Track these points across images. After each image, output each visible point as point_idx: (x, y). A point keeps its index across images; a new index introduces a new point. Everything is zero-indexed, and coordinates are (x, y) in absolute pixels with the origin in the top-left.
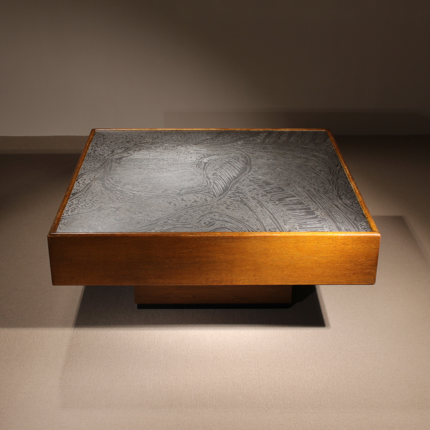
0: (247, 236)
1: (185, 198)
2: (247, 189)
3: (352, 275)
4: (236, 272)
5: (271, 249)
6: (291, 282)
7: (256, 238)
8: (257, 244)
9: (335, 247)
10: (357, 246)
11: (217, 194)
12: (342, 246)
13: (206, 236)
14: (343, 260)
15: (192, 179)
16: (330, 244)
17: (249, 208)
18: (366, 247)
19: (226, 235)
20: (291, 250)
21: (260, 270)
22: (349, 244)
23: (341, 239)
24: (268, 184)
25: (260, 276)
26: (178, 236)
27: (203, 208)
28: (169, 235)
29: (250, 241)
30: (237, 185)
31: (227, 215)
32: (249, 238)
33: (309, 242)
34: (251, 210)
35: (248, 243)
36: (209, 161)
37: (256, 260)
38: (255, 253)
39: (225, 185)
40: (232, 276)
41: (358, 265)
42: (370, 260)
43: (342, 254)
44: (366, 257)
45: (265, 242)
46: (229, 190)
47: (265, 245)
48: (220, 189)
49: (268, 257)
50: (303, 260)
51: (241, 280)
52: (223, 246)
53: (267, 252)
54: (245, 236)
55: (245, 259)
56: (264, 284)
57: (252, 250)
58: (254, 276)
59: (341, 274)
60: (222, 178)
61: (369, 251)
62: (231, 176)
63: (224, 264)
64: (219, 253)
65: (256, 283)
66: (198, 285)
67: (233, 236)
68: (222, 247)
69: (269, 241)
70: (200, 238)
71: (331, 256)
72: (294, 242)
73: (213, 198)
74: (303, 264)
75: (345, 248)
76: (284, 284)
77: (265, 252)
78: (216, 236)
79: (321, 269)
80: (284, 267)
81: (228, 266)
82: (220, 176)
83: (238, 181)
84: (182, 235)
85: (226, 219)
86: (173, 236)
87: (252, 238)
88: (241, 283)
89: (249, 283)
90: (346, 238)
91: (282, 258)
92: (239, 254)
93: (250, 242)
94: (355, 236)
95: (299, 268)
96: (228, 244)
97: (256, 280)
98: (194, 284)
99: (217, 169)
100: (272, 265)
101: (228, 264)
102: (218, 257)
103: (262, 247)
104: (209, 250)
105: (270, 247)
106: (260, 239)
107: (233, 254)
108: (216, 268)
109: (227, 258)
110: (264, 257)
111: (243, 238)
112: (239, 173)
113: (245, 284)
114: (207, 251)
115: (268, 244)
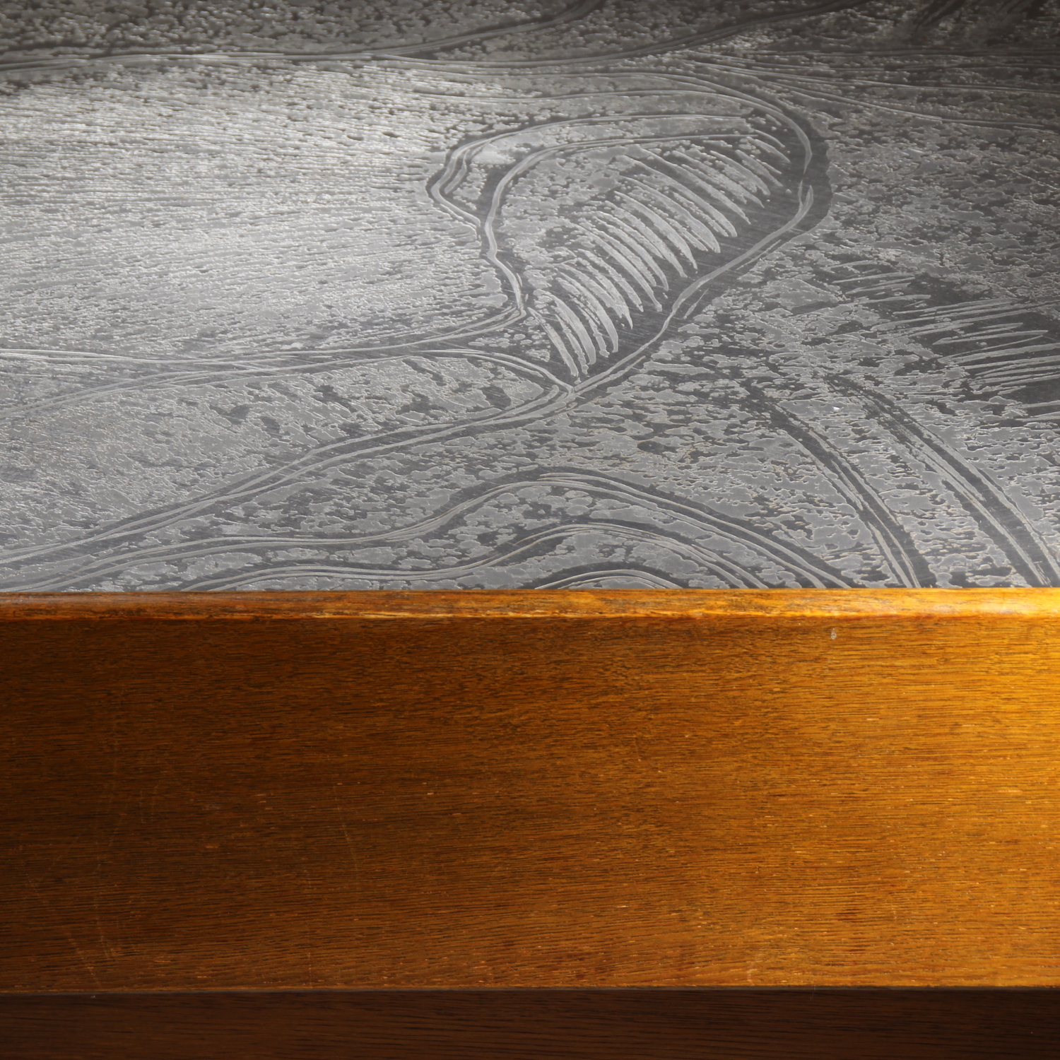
0: (794, 619)
1: (342, 382)
2: (798, 326)
4: (714, 890)
5: (974, 717)
7: (859, 633)
8: (865, 679)
11: (575, 357)
13: (495, 614)
15: (396, 270)
17: (809, 443)
19: (642, 612)
21: (889, 871)
24: (946, 294)
25: (889, 919)
26: (293, 615)
27: (471, 448)
28: (225, 610)
29: (817, 653)
30: (725, 301)
31: (652, 490)
32: (805, 631)
34: (827, 459)
35: (804, 668)
36: (519, 157)
37: (863, 794)
38: (857, 747)
39: (637, 301)
40: (683, 920)
45: (927, 661)
46: (666, 336)
47: (928, 683)
48: (601, 328)
49: (950, 773)
51: (754, 948)
52: (620, 691)
53: (943, 740)
54: (776, 619)
55: (783, 789)
56: (919, 978)
57: (833, 726)
58: (849, 916)
60: (612, 261)
62: (676, 251)
63: (627, 829)
64: (587, 747)
65: (866, 971)
66: (442, 984)
67: (689, 619)
68: (611, 698)
69: (958, 655)
70: (453, 631)
73: (547, 383)
77: (922, 740)
78: (565, 620)
81: (659, 842)
82: (601, 252)
83: (729, 281)
84: (320, 610)
85: (640, 512)
86: (256, 620)
87: (828, 630)
88: (750, 975)
89: (814, 972)
91: (1052, 781)
92: (733, 754)
93: (817, 660)
96: (651, 678)
97: (860, 948)
98: (409, 979)
99: (579, 205)
100: (977, 835)
101: (653, 828)
102: (582, 775)
103: (905, 700)
104: (515, 721)
105: (962, 698)
106: (886, 640)
107: (692, 752)
108: (566, 859)
109: (648, 785)
110: (917, 774)
111: (761, 632)
112: (734, 232)
113: (784, 982)
114: (505, 726)
115: (949, 678)
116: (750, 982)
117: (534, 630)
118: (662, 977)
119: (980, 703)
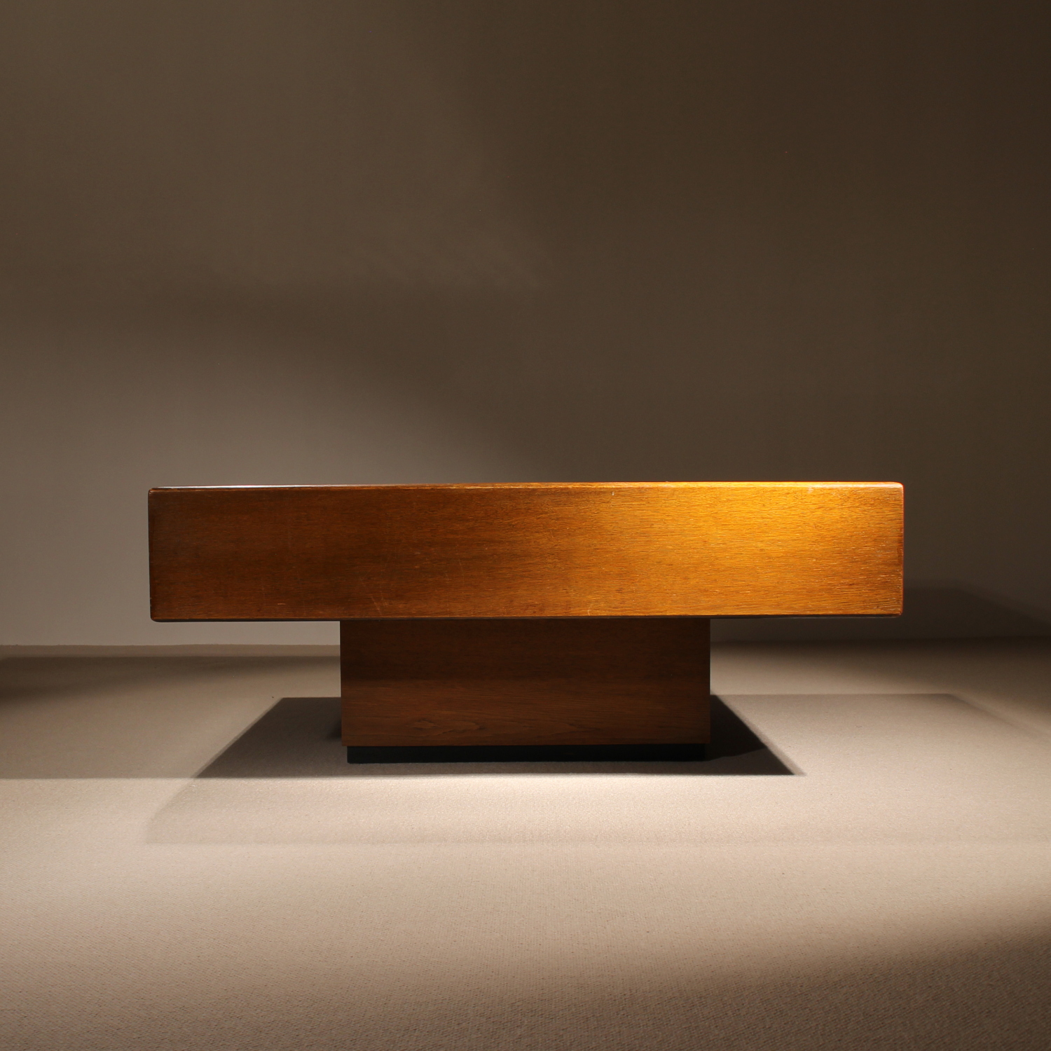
0: (601, 488)
3: (846, 588)
4: (577, 582)
5: (657, 522)
6: (705, 609)
7: (621, 493)
8: (623, 509)
9: (802, 515)
10: (853, 514)
12: (819, 513)
14: (824, 549)
16: (790, 508)
18: (873, 516)
20: (701, 524)
21: (633, 575)
22: (834, 508)
23: (814, 496)
25: (633, 592)
29: (608, 500)
32: (604, 492)
33: (743, 504)
35: (604, 505)
37: (623, 548)
38: (621, 532)
40: (567, 593)
41: (858, 561)
42: (883, 549)
43: (819, 535)
44: (875, 540)
45: (643, 503)
47: (643, 510)
49: (650, 541)
50: (731, 548)
51: (590, 602)
52: (546, 513)
53: (648, 530)
54: (595, 488)
55: (598, 547)
56: (643, 613)
57: (614, 525)
58: (620, 591)
59: (821, 587)
61: (882, 526)
63: (549, 561)
64: (536, 532)
65: (625, 610)
66: (490, 615)
67: (568, 488)
68: (543, 516)
71: (795, 540)
72: (709, 502)
74: (731, 559)
75: (826, 519)
76: (690, 613)
77: (642, 530)
79: (775, 573)
80: (688, 568)
81: (559, 565)
86: (432, 489)
87: (611, 492)
88: (589, 612)
89: (609, 610)
90: (825, 492)
91: (682, 544)
92: (582, 535)
93: (608, 502)
94: (847, 488)
95: (723, 571)
96: (556, 508)
97: (623, 603)
98: (479, 613)
100: (660, 563)
101: (557, 560)
102: (535, 542)
103: (636, 516)
104: (513, 523)
105: (654, 515)
106: (629, 496)
107: (570, 534)
108: (529, 571)
109: (556, 546)
110: (640, 541)
111: (591, 493)
113: (599, 615)
114: (510, 525)
115: (649, 508)
116: (589, 614)
118: (559, 612)
119: (660, 517)
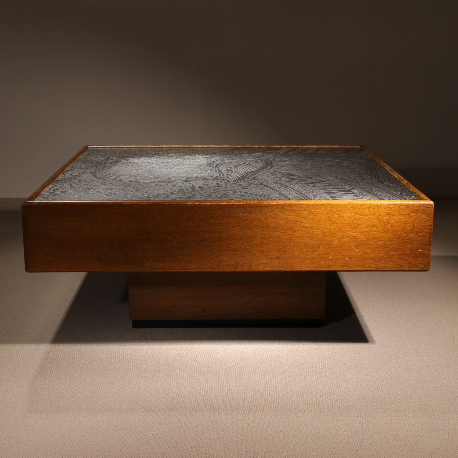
0: (268, 204)
1: (191, 182)
2: (268, 178)
3: (400, 257)
4: (255, 253)
5: (299, 222)
6: (323, 267)
7: (279, 207)
8: (280, 215)
9: (377, 218)
10: (405, 218)
11: (231, 180)
12: (387, 217)
14: (388, 237)
15: (201, 173)
16: (371, 214)
17: (270, 188)
18: (417, 219)
19: (242, 203)
20: (322, 223)
21: (285, 250)
22: (395, 215)
23: (384, 208)
24: (292, 175)
25: (285, 258)
26: (184, 203)
27: (214, 188)
28: (172, 202)
29: (272, 210)
30: (256, 175)
31: (244, 192)
32: (270, 206)
33: (345, 212)
34: (274, 190)
35: (270, 213)
36: (222, 163)
37: (280, 236)
38: (279, 227)
39: (241, 175)
40: (250, 259)
41: (407, 243)
42: (422, 236)
43: (386, 229)
44: (417, 232)
45: (291, 212)
46: (246, 178)
47: (291, 216)
48: (235, 178)
49: (295, 232)
50: (338, 236)
51: (262, 264)
52: (239, 217)
53: (294, 226)
54: (265, 204)
55: (267, 235)
56: (290, 269)
57: (275, 223)
58: (278, 258)
59: (386, 256)
60: (237, 172)
61: (421, 224)
62: (248, 171)
63: (240, 242)
64: (233, 227)
65: (281, 268)
66: (208, 270)
67: (251, 204)
68: (237, 218)
69: (296, 211)
70: (211, 206)
71: (373, 232)
72: (327, 212)
73: (226, 183)
74: (338, 241)
75: (390, 221)
76: (315, 269)
77: (290, 226)
78: (229, 204)
79: (361, 249)
80: (315, 246)
81: (245, 244)
82: (235, 171)
84: (188, 203)
85: (242, 194)
86: (177, 204)
87: (274, 206)
88: (261, 269)
89: (272, 268)
90: (391, 206)
91: (312, 233)
92: (258, 229)
93: (272, 212)
94: (402, 204)
95: (334, 248)
96: (244, 215)
97: (280, 264)
98: (203, 269)
99: (232, 167)
100: (299, 243)
101: (244, 242)
102: (232, 232)
103: (287, 219)
104: (221, 223)
105: (297, 218)
106: (284, 208)
107: (251, 228)
108: (229, 247)
109: (244, 234)
110: (289, 232)
111: (263, 207)
112: (257, 169)
113: (267, 270)
114: (219, 223)
115: (295, 215)
116: (261, 270)
117: (224, 206)
118: (245, 269)
119: (300, 219)
